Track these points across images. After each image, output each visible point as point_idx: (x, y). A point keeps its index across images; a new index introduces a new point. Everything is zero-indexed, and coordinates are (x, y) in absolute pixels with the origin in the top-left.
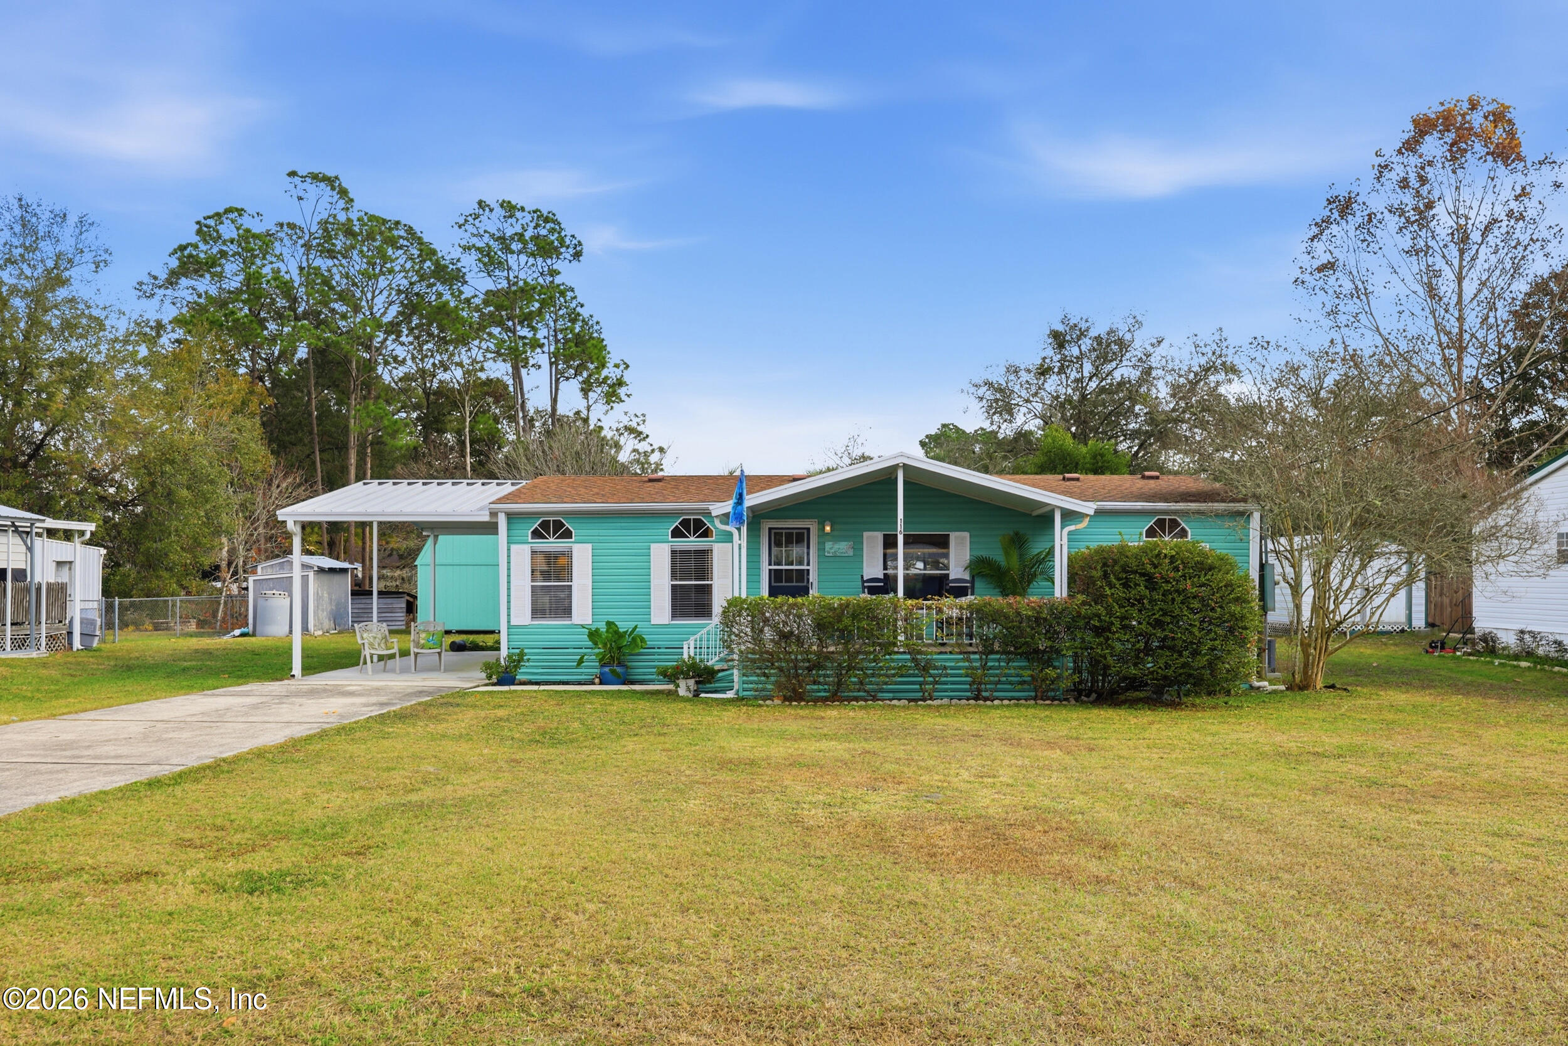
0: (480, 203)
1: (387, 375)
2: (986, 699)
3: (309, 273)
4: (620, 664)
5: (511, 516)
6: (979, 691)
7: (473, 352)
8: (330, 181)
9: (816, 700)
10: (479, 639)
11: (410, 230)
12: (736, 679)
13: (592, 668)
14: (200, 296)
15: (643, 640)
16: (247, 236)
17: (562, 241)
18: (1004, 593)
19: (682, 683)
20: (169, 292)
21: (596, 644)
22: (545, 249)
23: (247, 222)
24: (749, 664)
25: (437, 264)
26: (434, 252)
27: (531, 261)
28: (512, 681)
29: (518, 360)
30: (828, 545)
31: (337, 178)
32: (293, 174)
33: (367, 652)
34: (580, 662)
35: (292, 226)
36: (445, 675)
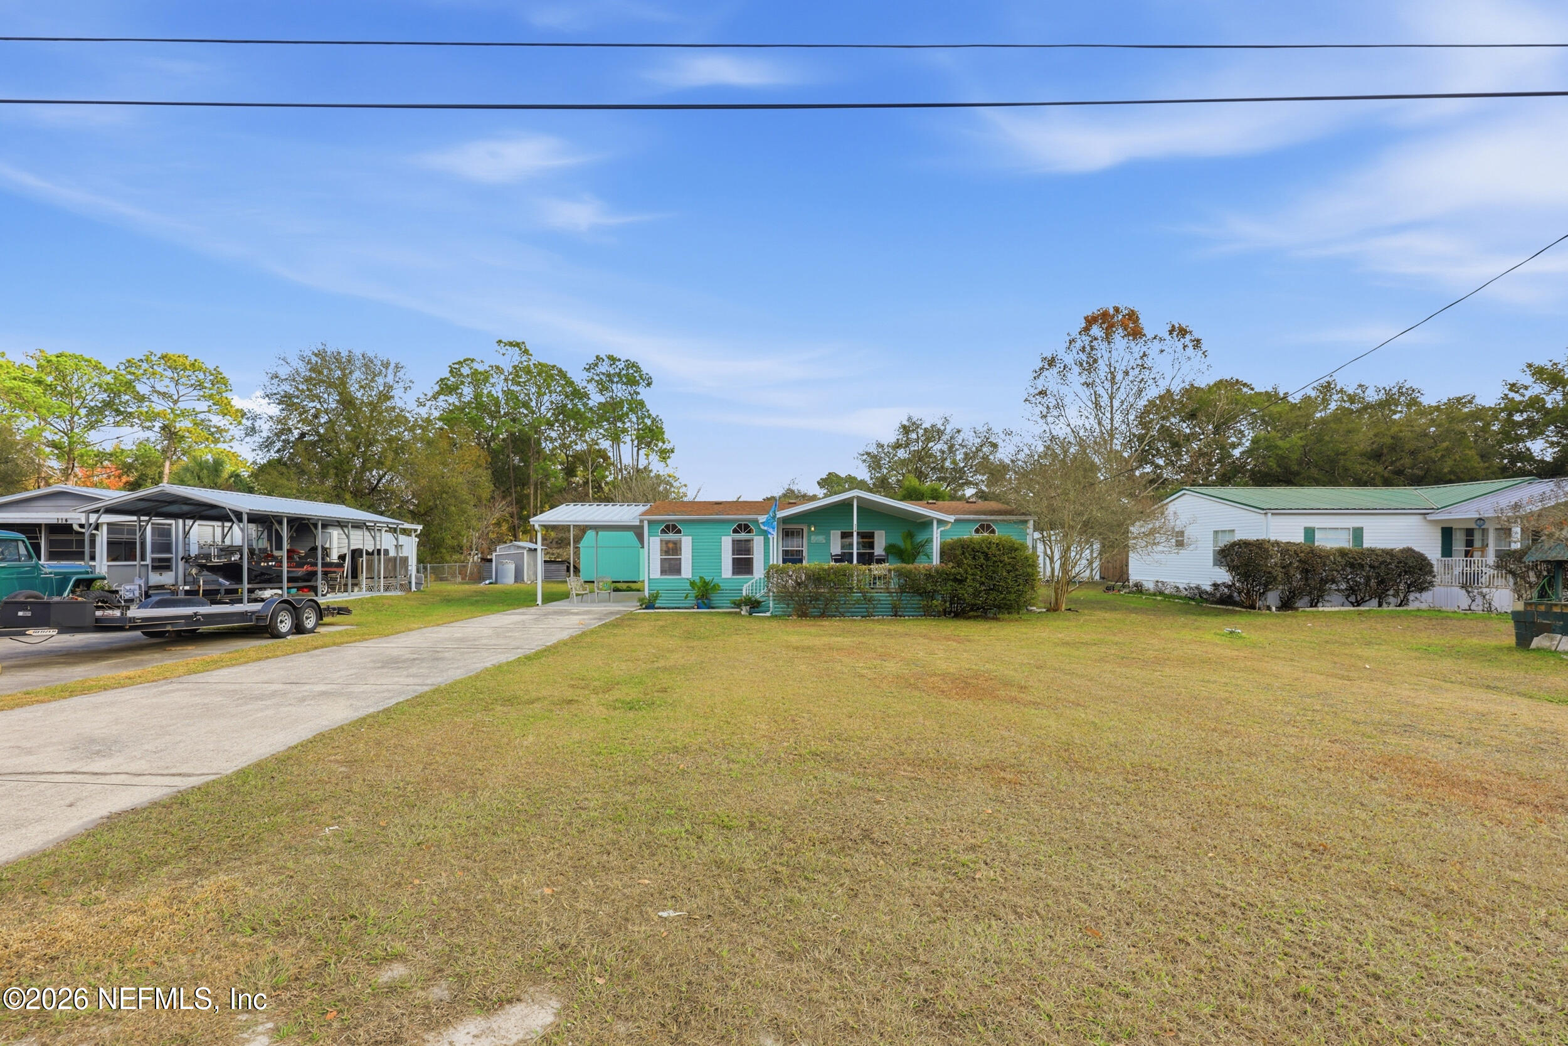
0: (597, 357)
1: (547, 446)
2: (900, 616)
3: (507, 393)
4: (707, 598)
5: (650, 522)
6: (896, 612)
7: (592, 434)
8: (517, 345)
9: (814, 617)
10: (633, 586)
11: (560, 370)
12: (771, 605)
13: (692, 601)
14: (450, 405)
15: (719, 586)
16: (475, 373)
17: (641, 377)
18: (903, 561)
19: (744, 608)
20: (434, 403)
21: (693, 588)
22: (632, 382)
23: (475, 365)
24: (779, 599)
25: (575, 390)
26: (573, 383)
27: (624, 387)
28: (653, 608)
29: (616, 439)
30: (813, 537)
31: (523, 343)
32: (500, 342)
33: (574, 592)
34: (686, 597)
35: (497, 367)
36: (613, 605)
